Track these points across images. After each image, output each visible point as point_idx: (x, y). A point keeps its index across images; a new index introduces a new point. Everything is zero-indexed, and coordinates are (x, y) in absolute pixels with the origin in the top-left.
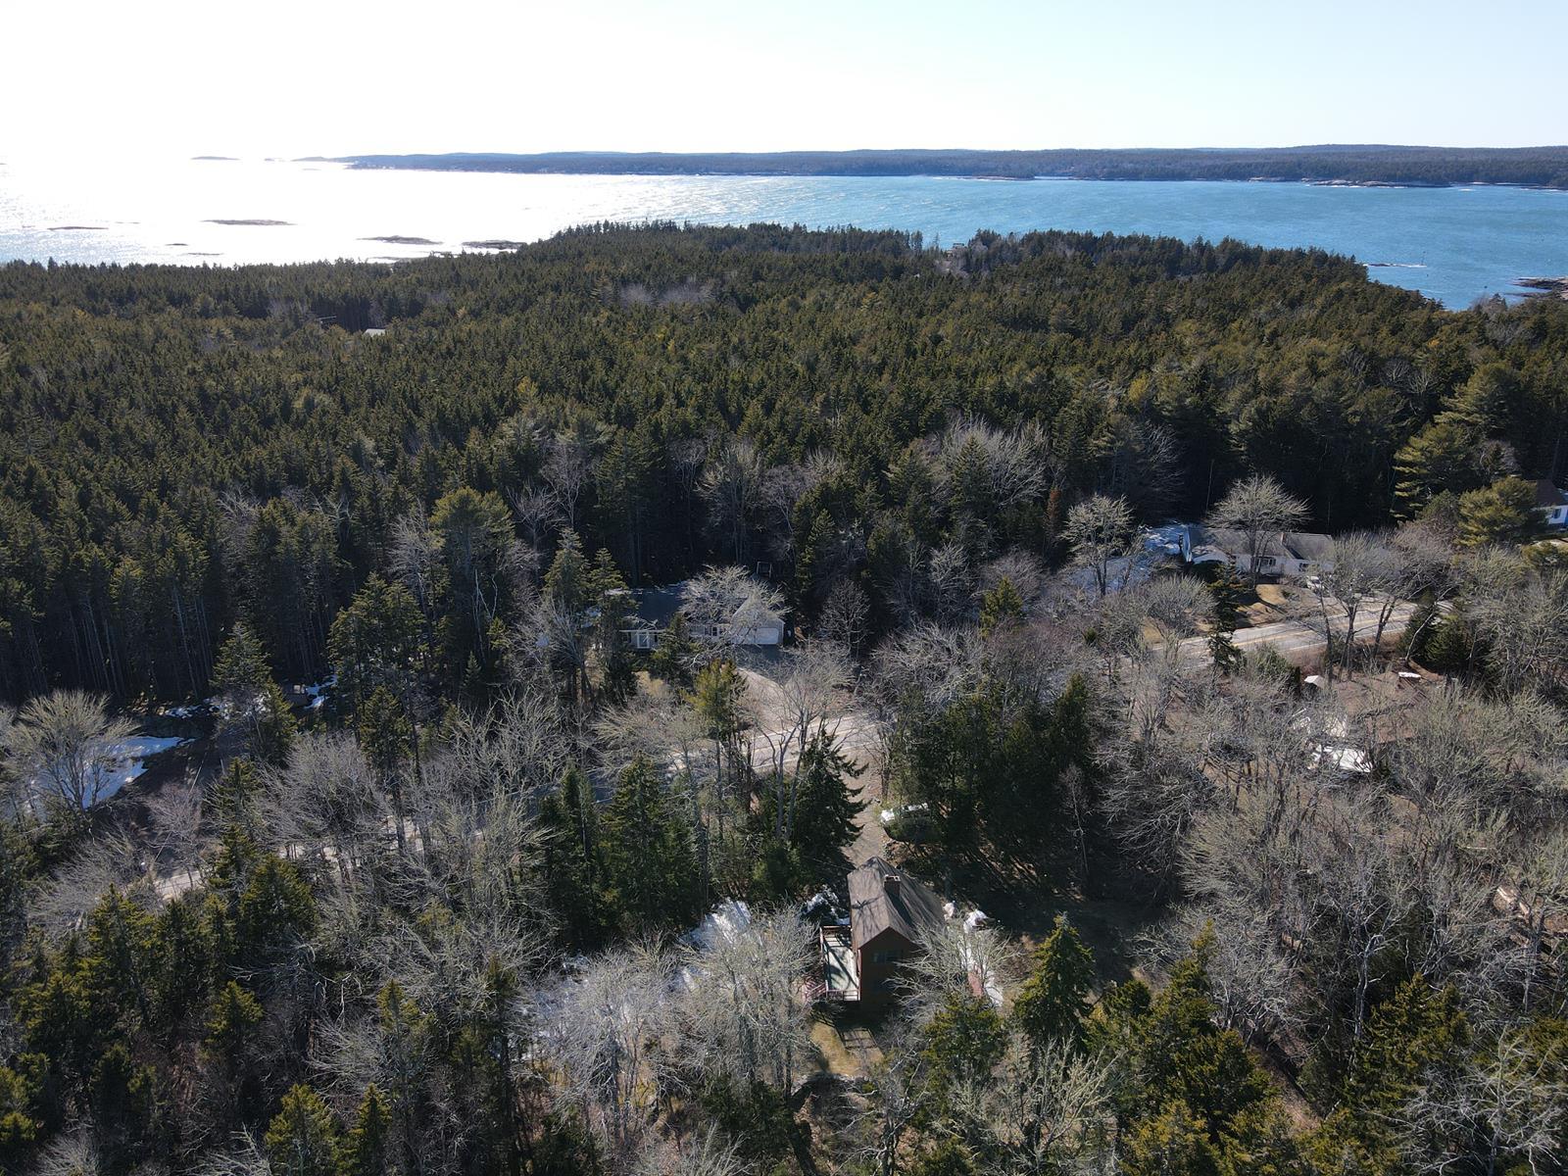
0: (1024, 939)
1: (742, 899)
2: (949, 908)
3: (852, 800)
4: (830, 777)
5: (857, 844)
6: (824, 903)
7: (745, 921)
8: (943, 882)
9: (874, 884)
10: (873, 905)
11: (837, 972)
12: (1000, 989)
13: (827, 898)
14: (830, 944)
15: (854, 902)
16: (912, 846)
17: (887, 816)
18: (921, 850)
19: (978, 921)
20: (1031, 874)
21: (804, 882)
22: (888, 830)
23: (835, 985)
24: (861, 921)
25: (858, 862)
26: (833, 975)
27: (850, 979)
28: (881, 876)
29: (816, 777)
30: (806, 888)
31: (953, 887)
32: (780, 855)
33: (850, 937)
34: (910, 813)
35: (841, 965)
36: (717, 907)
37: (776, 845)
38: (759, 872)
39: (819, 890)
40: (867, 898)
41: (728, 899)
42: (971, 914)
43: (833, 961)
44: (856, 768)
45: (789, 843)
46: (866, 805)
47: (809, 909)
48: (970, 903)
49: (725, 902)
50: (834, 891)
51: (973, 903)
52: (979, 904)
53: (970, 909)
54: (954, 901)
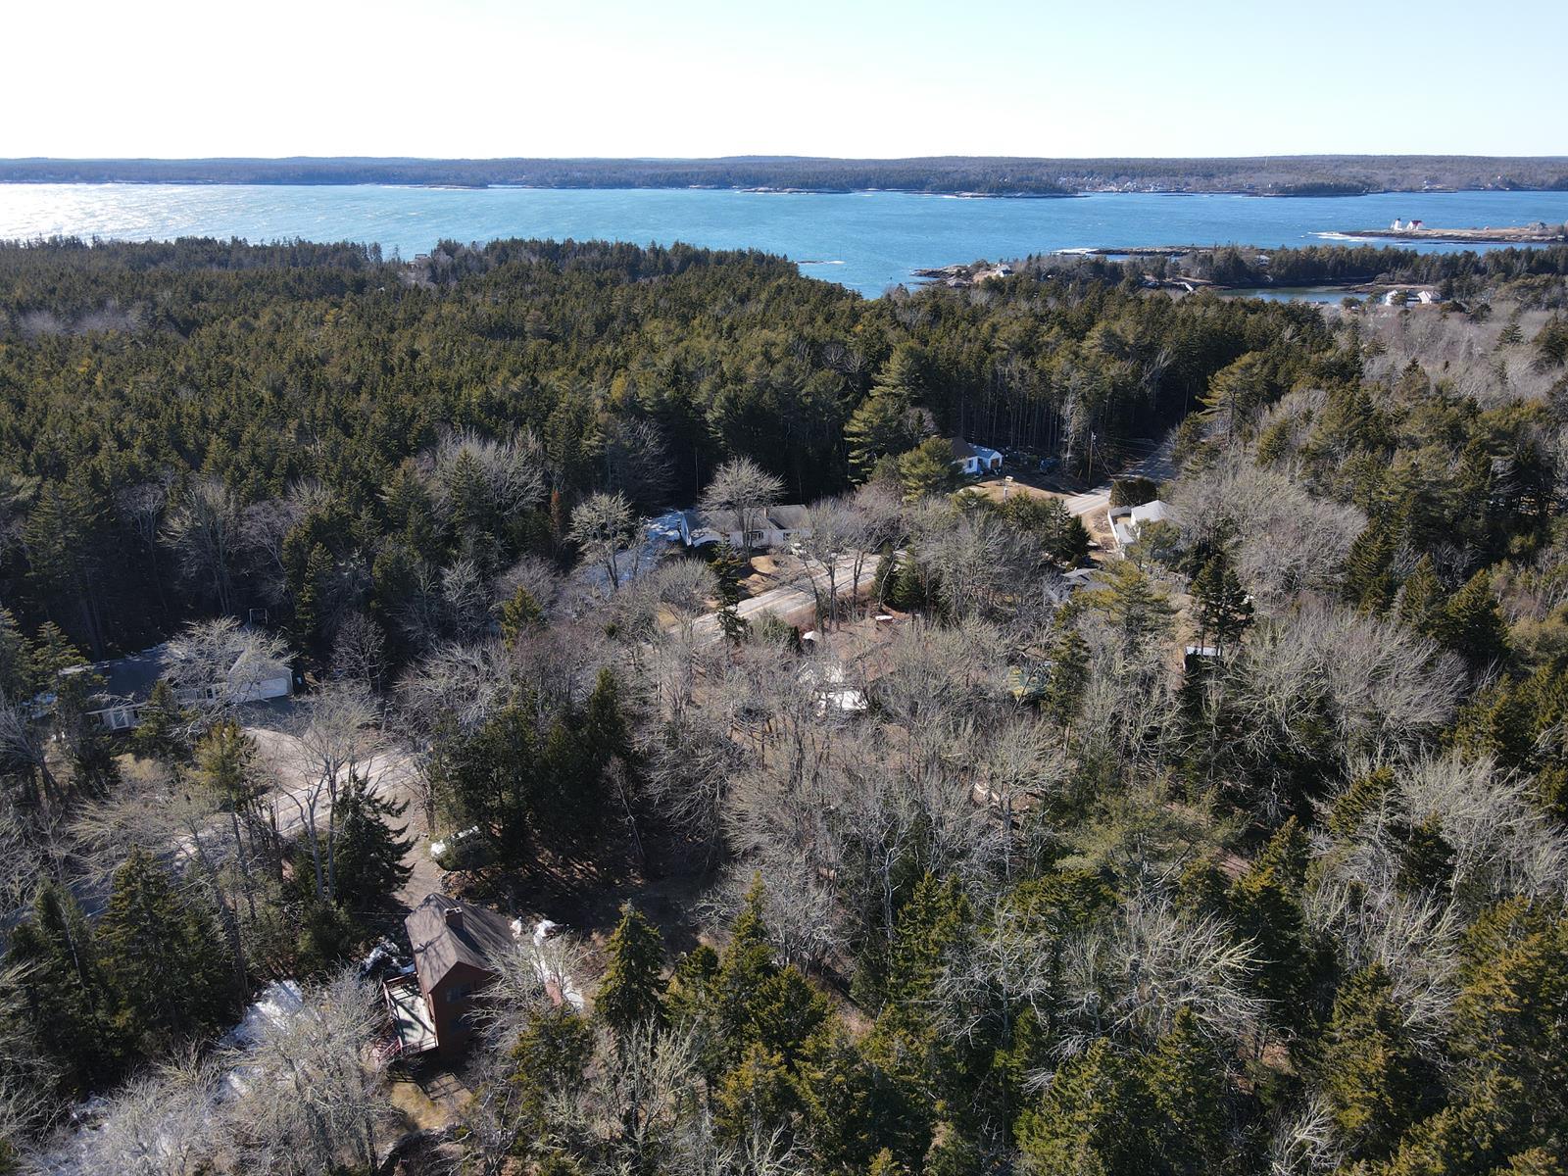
0: (595, 936)
1: (289, 977)
2: (516, 925)
3: (398, 841)
4: (369, 823)
5: (410, 886)
6: (383, 956)
7: (296, 1000)
8: (507, 901)
9: (435, 922)
10: (437, 944)
11: (409, 1025)
12: (579, 991)
13: (385, 949)
14: (397, 997)
15: (416, 946)
16: (468, 873)
17: (438, 848)
18: (479, 874)
19: (548, 931)
20: (590, 871)
21: (356, 940)
22: (440, 863)
23: (407, 1039)
24: (427, 965)
25: (414, 904)
26: (405, 1030)
27: (425, 1027)
28: (441, 911)
29: (354, 826)
30: (361, 946)
31: (516, 904)
32: (327, 918)
33: (417, 983)
34: (461, 840)
35: (413, 1016)
36: (260, 994)
37: (320, 908)
38: (304, 942)
39: (376, 944)
40: (430, 939)
41: (273, 982)
42: (539, 925)
43: (404, 1015)
44: (396, 807)
45: (334, 903)
46: (413, 843)
47: (368, 967)
48: (537, 915)
49: (269, 986)
50: (392, 940)
51: (540, 914)
52: (546, 913)
53: (538, 921)
54: (520, 918)
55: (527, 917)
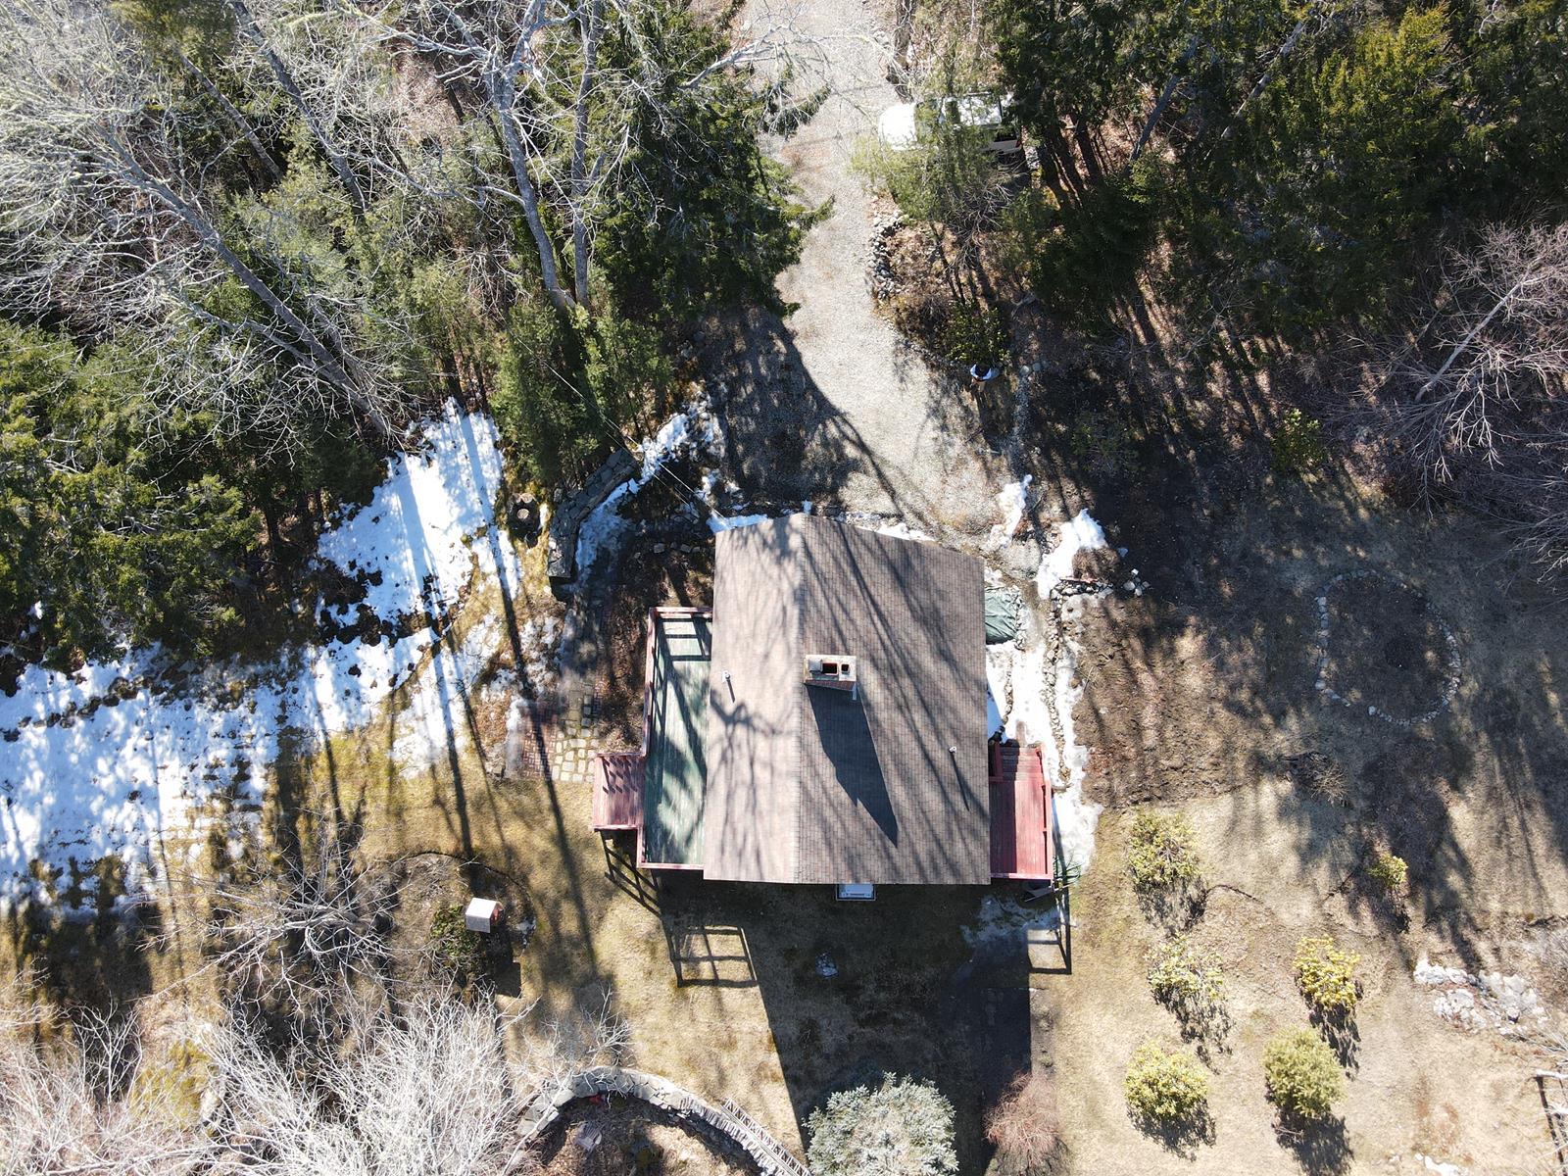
0: (1188, 645)
2: (1012, 502)
8: (1013, 400)
10: (762, 744)
18: (972, 259)
19: (1080, 560)
36: (418, 433)
39: (682, 401)
41: (450, 406)
42: (1065, 528)
48: (1069, 487)
49: (439, 417)
50: (716, 409)
51: (1078, 486)
52: (1095, 491)
53: (1065, 509)
54: (1029, 478)
55: (1045, 484)
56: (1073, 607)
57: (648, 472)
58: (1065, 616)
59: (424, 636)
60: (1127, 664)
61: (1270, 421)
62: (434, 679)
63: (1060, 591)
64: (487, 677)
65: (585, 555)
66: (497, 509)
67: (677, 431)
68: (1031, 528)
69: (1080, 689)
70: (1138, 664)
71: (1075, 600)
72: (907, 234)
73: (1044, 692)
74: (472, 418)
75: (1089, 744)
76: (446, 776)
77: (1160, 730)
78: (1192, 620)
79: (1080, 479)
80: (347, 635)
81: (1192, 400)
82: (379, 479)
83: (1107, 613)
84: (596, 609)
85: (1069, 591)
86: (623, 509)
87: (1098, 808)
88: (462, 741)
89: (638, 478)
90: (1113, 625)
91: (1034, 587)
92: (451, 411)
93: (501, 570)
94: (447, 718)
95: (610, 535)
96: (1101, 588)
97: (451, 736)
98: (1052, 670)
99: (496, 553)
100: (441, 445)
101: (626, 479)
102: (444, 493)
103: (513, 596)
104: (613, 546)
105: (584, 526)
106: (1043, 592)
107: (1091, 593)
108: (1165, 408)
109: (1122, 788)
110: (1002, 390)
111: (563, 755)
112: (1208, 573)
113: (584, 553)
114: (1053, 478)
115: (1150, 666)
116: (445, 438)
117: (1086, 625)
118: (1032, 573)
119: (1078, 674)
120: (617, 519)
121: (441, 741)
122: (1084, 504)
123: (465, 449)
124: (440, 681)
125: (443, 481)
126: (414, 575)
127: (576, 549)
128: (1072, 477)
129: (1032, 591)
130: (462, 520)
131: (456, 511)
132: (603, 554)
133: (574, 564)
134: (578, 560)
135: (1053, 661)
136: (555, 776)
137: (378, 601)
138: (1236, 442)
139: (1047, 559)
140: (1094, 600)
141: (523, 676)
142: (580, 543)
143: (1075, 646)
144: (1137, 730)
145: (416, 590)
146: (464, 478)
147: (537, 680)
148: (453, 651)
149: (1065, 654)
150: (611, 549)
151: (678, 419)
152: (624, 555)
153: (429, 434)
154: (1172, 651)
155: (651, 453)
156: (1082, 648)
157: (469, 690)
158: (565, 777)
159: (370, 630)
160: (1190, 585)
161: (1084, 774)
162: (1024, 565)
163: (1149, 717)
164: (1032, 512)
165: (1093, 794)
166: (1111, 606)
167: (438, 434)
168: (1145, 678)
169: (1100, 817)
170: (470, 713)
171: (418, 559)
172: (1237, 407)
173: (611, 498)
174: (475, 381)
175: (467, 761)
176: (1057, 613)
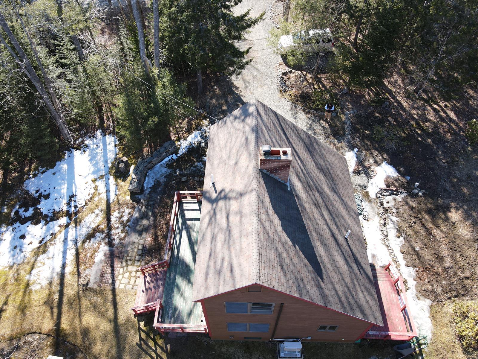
9: (244, 158)
10: (234, 205)
15: (208, 182)
17: (285, 41)
19: (387, 181)
22: (284, 58)
28: (258, 144)
34: (310, 39)
40: (227, 185)
42: (377, 169)
51: (380, 153)
52: (388, 155)
53: (376, 162)
54: (356, 150)
55: (364, 152)
56: (389, 201)
57: (181, 152)
58: (386, 205)
59: (63, 220)
60: (424, 226)
61: (461, 129)
62: (63, 239)
63: (381, 194)
64: (90, 236)
65: (149, 183)
66: (111, 168)
67: (196, 137)
68: (361, 169)
69: (402, 239)
70: (430, 225)
71: (390, 198)
72: (291, 75)
73: (383, 240)
74: (107, 136)
75: (414, 266)
76: (56, 288)
77: (453, 258)
78: (453, 204)
79: (381, 150)
80: (24, 221)
81: (423, 122)
82: (60, 158)
83: (407, 203)
84: (151, 205)
85: (385, 194)
86: (169, 165)
87: (428, 302)
88: (70, 268)
89: (177, 153)
90: (412, 208)
91: (367, 193)
92: (99, 134)
93: (108, 191)
94: (64, 257)
95: (161, 176)
96: (401, 193)
97: (64, 266)
98: (385, 229)
99: (107, 185)
100: (92, 146)
101: (172, 154)
102: (88, 163)
103: (111, 201)
104: (162, 180)
105: (150, 172)
106: (372, 195)
107: (396, 195)
108: (412, 125)
109: (440, 289)
110: (338, 120)
111: (123, 274)
112: (453, 185)
113: (148, 182)
114: (367, 149)
115: (438, 226)
116: (93, 144)
117: (397, 209)
118: (365, 187)
119: (399, 231)
120: (166, 169)
121: (58, 269)
122: (384, 160)
123: (102, 147)
124: (65, 240)
125: (89, 158)
126: (65, 194)
127: (145, 180)
128: (376, 149)
129: (367, 195)
130: (94, 173)
131: (92, 169)
132: (157, 183)
133: (143, 187)
134: (145, 185)
135: (384, 225)
136: (117, 286)
137: (44, 207)
138: (448, 136)
139: (371, 181)
140: (399, 198)
141: (109, 235)
142: (147, 178)
143: (394, 219)
144: (440, 258)
145: (65, 201)
146: (99, 157)
147: (115, 237)
148: (76, 226)
149: (390, 222)
150: (161, 181)
151: (196, 133)
152: (167, 184)
153: (86, 142)
154: (447, 219)
155: (184, 145)
156: (398, 219)
157: (79, 244)
158: (122, 286)
159: (36, 218)
160: (446, 190)
161: (415, 283)
162: (361, 183)
163: (444, 251)
164: (360, 162)
165: (424, 293)
166: (408, 199)
167: (91, 142)
168: (436, 232)
169: (431, 307)
170: (77, 254)
171: (69, 188)
172: (444, 124)
173: (164, 161)
174: (111, 124)
175: (70, 279)
176: (382, 204)
